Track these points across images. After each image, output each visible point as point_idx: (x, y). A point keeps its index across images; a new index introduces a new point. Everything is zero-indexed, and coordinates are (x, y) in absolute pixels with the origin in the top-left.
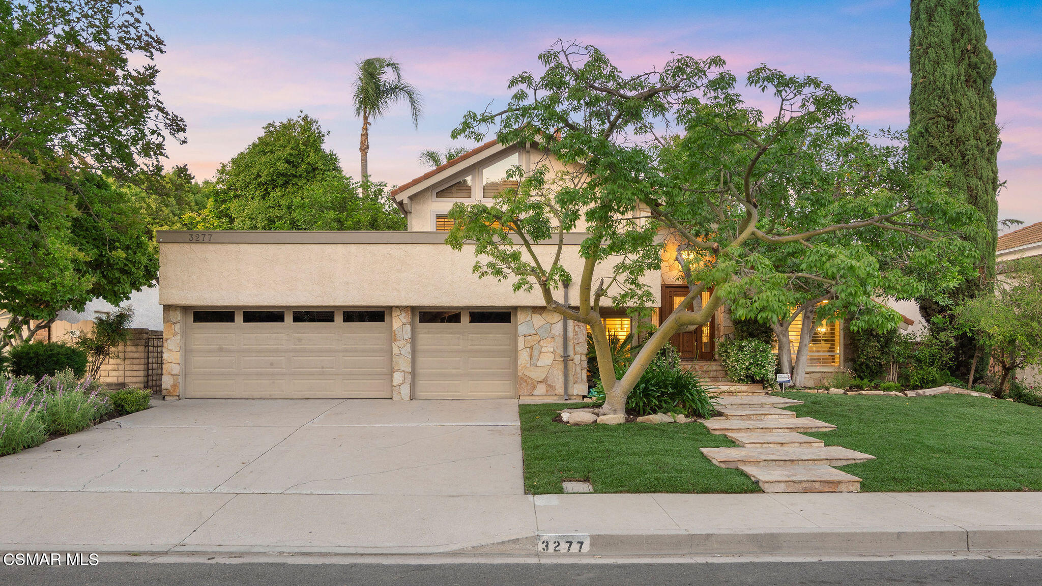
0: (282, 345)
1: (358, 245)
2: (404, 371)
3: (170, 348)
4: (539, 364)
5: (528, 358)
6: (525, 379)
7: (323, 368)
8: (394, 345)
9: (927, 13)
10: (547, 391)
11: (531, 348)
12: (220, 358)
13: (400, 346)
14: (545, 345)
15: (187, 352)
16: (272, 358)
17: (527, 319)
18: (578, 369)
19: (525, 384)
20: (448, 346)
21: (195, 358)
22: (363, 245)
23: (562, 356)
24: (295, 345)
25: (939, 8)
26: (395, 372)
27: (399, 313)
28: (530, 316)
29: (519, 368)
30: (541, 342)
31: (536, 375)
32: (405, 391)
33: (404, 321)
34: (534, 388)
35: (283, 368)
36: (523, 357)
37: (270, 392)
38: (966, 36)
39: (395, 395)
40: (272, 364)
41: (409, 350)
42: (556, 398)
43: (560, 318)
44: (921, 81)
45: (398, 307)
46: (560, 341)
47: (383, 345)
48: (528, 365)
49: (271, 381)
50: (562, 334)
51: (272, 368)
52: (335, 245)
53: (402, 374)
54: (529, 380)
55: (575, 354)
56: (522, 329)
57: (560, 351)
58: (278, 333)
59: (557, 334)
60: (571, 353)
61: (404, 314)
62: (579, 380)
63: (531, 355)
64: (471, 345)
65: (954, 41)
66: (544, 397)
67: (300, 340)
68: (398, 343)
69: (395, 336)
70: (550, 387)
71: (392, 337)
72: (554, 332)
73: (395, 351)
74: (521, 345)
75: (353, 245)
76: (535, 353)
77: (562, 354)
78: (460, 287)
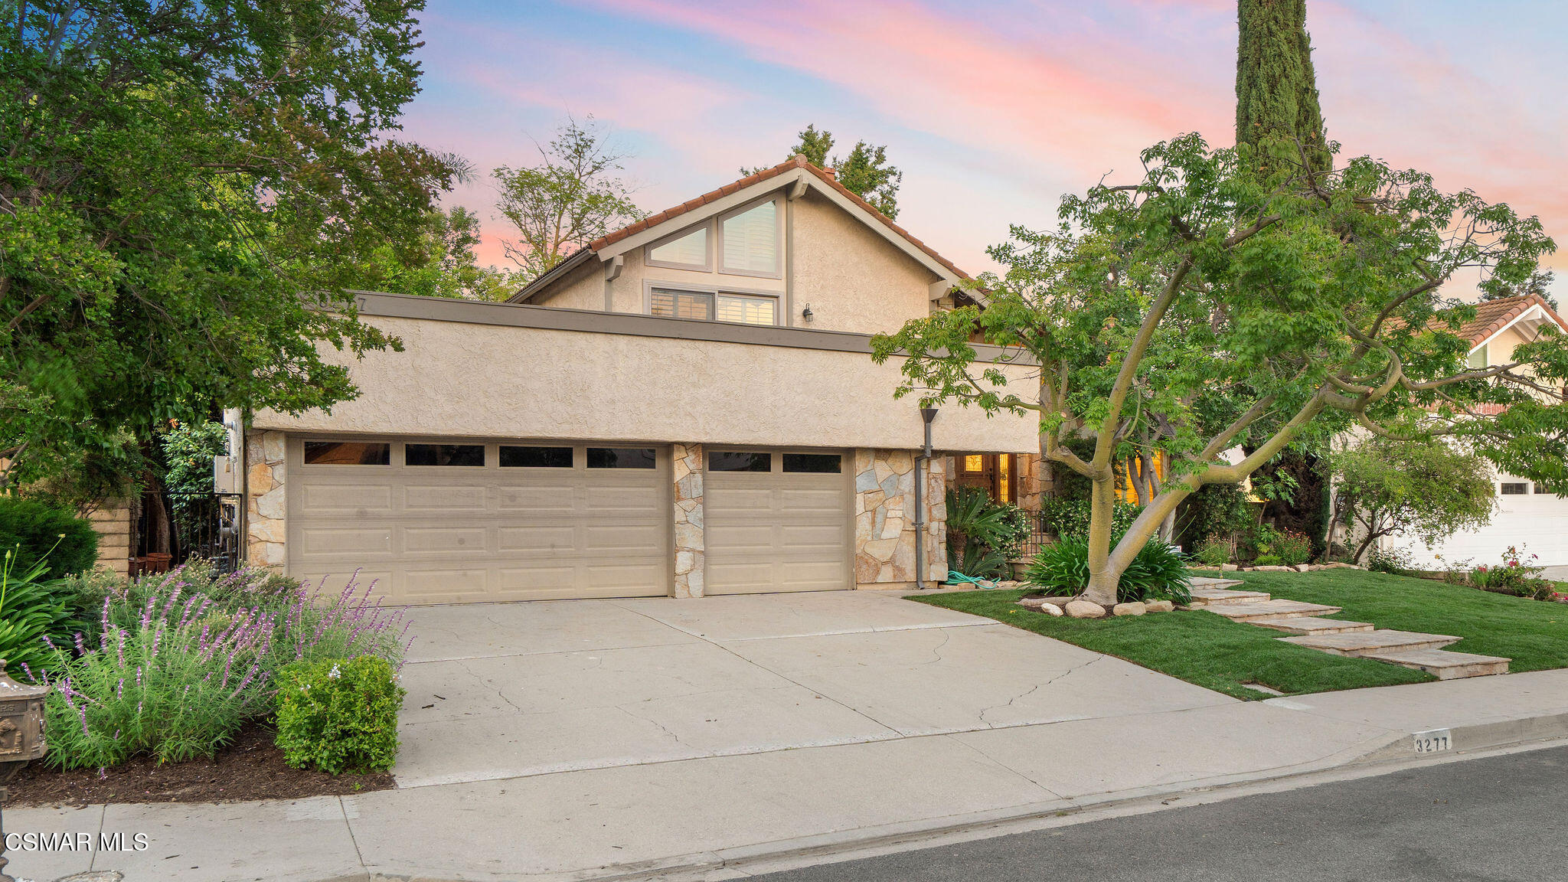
0: (481, 506)
1: (631, 337)
2: (692, 550)
3: (263, 512)
4: (885, 535)
5: (869, 527)
6: (865, 559)
7: (553, 546)
8: (676, 507)
9: (1268, 82)
10: (895, 576)
11: (874, 511)
12: (361, 532)
13: (687, 509)
14: (892, 507)
15: (293, 520)
16: (463, 530)
17: (869, 468)
18: (936, 544)
19: (864, 567)
20: (753, 508)
21: (309, 532)
22: (638, 338)
23: (913, 524)
24: (502, 506)
25: (1284, 80)
26: (678, 551)
27: (684, 454)
28: (871, 463)
29: (858, 542)
30: (887, 502)
31: (879, 551)
32: (696, 583)
33: (692, 466)
34: (878, 572)
35: (481, 548)
36: (863, 525)
37: (458, 591)
38: (1310, 121)
39: (679, 589)
40: (462, 541)
41: (701, 515)
42: (904, 586)
43: (910, 467)
44: (1261, 168)
45: (683, 444)
46: (910, 499)
47: (653, 506)
48: (869, 538)
49: (461, 572)
50: (913, 491)
51: (462, 549)
52: (592, 335)
53: (691, 554)
54: (871, 560)
55: (931, 520)
56: (861, 483)
57: (911, 517)
58: (472, 486)
59: (907, 490)
60: (925, 519)
61: (692, 456)
62: (937, 559)
63: (873, 523)
64: (786, 507)
65: (1298, 124)
66: (889, 585)
67: (513, 498)
68: (682, 504)
69: (678, 491)
70: (898, 570)
71: (671, 493)
72: (902, 488)
73: (679, 516)
74: (860, 507)
75: (622, 336)
76: (879, 518)
77: (914, 521)
78: (784, 416)
